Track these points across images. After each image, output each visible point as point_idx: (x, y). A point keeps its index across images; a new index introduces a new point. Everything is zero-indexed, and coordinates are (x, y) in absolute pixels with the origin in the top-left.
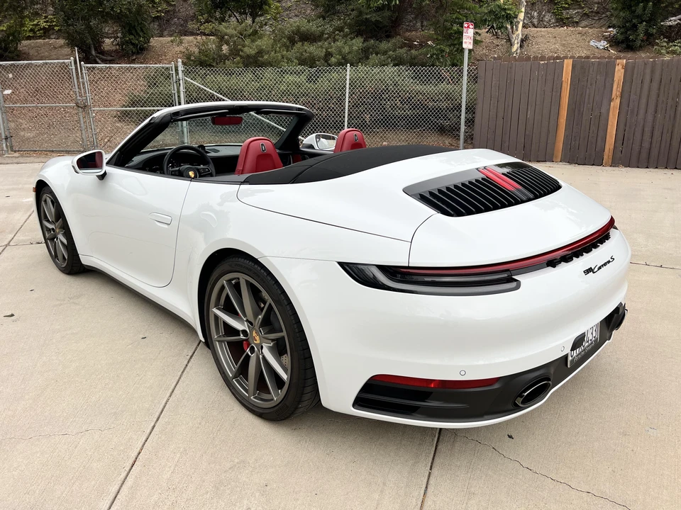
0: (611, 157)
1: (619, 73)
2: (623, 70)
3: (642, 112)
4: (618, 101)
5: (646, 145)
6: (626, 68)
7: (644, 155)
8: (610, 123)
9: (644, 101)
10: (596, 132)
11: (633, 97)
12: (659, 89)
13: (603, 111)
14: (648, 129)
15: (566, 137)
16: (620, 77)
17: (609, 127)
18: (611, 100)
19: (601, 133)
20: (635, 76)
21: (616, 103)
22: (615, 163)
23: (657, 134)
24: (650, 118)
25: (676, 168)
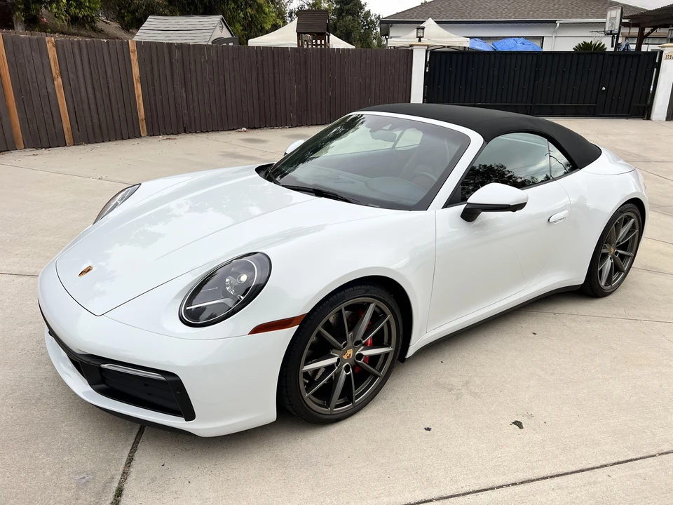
0: (71, 136)
1: (52, 52)
2: (54, 49)
3: (83, 90)
4: (60, 80)
5: (96, 121)
6: (56, 45)
7: (97, 131)
8: (60, 103)
9: (81, 79)
10: (49, 112)
11: (71, 76)
12: (90, 68)
13: (50, 90)
14: (93, 106)
15: (21, 120)
16: (54, 55)
17: (60, 107)
18: (53, 79)
19: (55, 114)
20: (67, 54)
21: (58, 82)
22: (76, 142)
23: (101, 110)
24: (91, 96)
25: (123, 139)
